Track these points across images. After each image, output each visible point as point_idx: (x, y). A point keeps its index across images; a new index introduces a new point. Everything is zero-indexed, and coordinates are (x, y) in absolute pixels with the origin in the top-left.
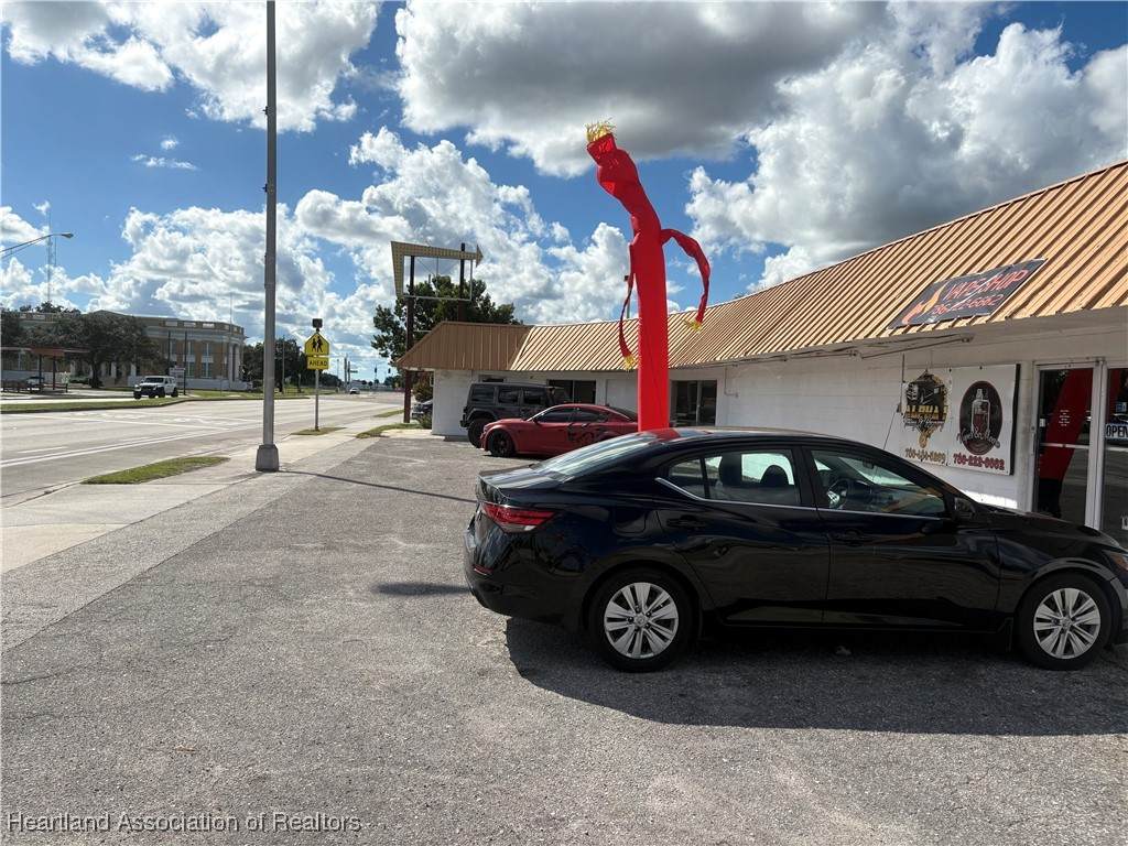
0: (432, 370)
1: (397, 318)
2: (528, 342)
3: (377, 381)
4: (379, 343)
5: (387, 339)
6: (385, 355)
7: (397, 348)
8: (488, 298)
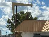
0: (21, 32)
1: (12, 21)
2: (46, 24)
3: (7, 35)
4: (8, 27)
5: (10, 26)
6: (9, 29)
7: (12, 28)
8: (32, 16)
